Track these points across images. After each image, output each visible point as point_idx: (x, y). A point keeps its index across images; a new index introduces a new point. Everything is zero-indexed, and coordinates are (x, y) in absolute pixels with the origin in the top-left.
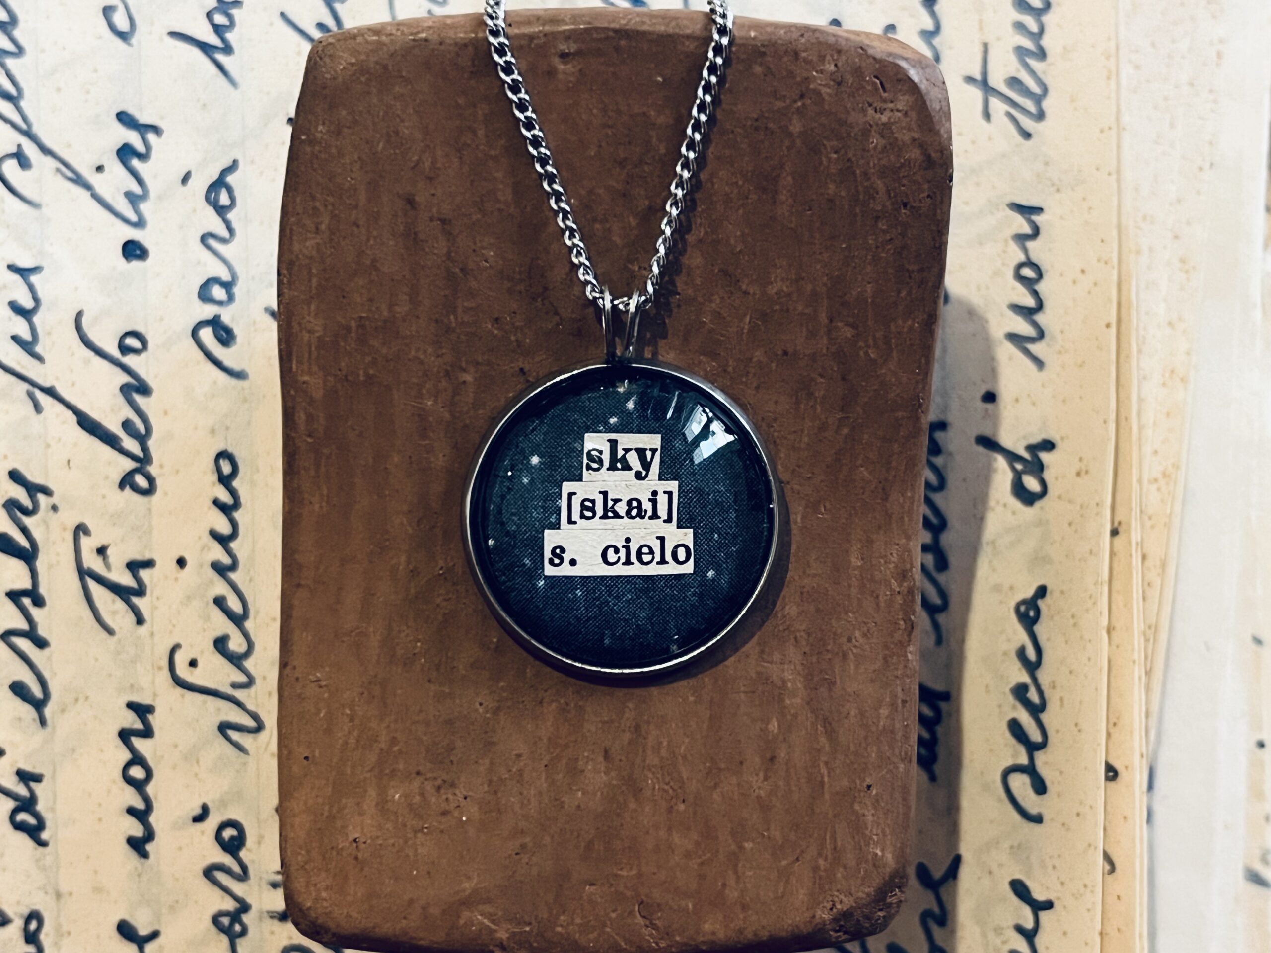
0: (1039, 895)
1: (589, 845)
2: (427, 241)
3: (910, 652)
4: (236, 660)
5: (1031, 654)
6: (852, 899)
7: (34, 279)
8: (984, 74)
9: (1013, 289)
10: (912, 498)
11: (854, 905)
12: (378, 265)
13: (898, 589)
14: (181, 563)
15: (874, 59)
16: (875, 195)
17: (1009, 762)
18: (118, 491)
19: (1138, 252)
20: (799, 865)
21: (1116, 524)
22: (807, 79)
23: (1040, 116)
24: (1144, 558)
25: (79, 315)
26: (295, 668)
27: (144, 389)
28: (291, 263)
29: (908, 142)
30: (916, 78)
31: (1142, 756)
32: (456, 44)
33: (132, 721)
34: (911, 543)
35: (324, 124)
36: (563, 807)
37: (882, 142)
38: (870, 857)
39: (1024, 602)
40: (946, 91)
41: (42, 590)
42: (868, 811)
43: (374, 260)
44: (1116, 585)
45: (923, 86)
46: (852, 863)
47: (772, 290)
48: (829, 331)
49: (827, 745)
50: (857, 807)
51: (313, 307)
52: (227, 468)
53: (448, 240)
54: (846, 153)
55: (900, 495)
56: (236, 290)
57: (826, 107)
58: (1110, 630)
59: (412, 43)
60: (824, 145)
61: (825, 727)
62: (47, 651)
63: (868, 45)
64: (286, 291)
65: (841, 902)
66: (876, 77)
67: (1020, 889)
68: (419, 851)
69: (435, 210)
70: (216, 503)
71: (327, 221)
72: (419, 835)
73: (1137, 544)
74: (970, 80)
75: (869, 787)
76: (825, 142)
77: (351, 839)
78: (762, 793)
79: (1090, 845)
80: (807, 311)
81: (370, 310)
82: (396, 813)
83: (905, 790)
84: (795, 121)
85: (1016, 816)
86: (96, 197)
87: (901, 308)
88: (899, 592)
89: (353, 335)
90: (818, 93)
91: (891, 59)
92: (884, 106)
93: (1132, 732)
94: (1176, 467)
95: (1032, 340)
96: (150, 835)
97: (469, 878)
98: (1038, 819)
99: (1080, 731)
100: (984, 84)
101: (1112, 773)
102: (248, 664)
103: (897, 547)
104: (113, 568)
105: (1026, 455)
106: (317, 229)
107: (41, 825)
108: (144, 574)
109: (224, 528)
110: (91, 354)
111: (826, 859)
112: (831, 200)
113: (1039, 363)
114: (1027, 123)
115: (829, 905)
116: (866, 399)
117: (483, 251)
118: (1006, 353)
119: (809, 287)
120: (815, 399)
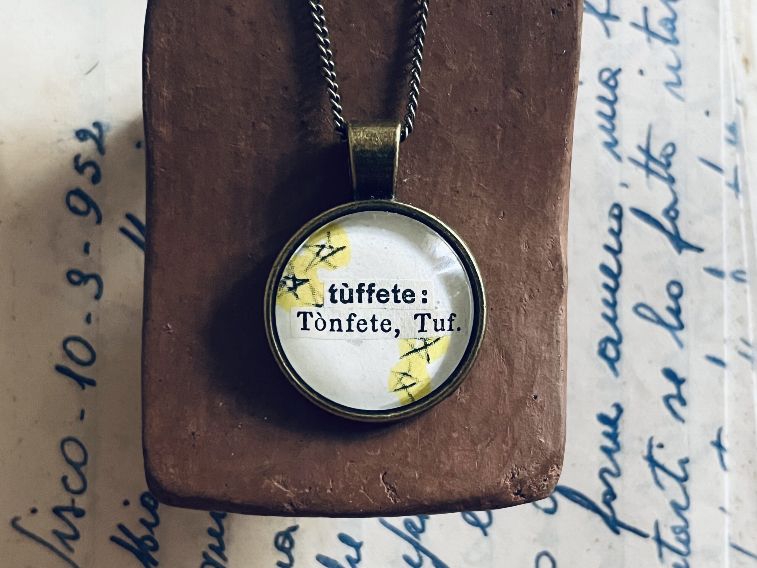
120: (496, 140)
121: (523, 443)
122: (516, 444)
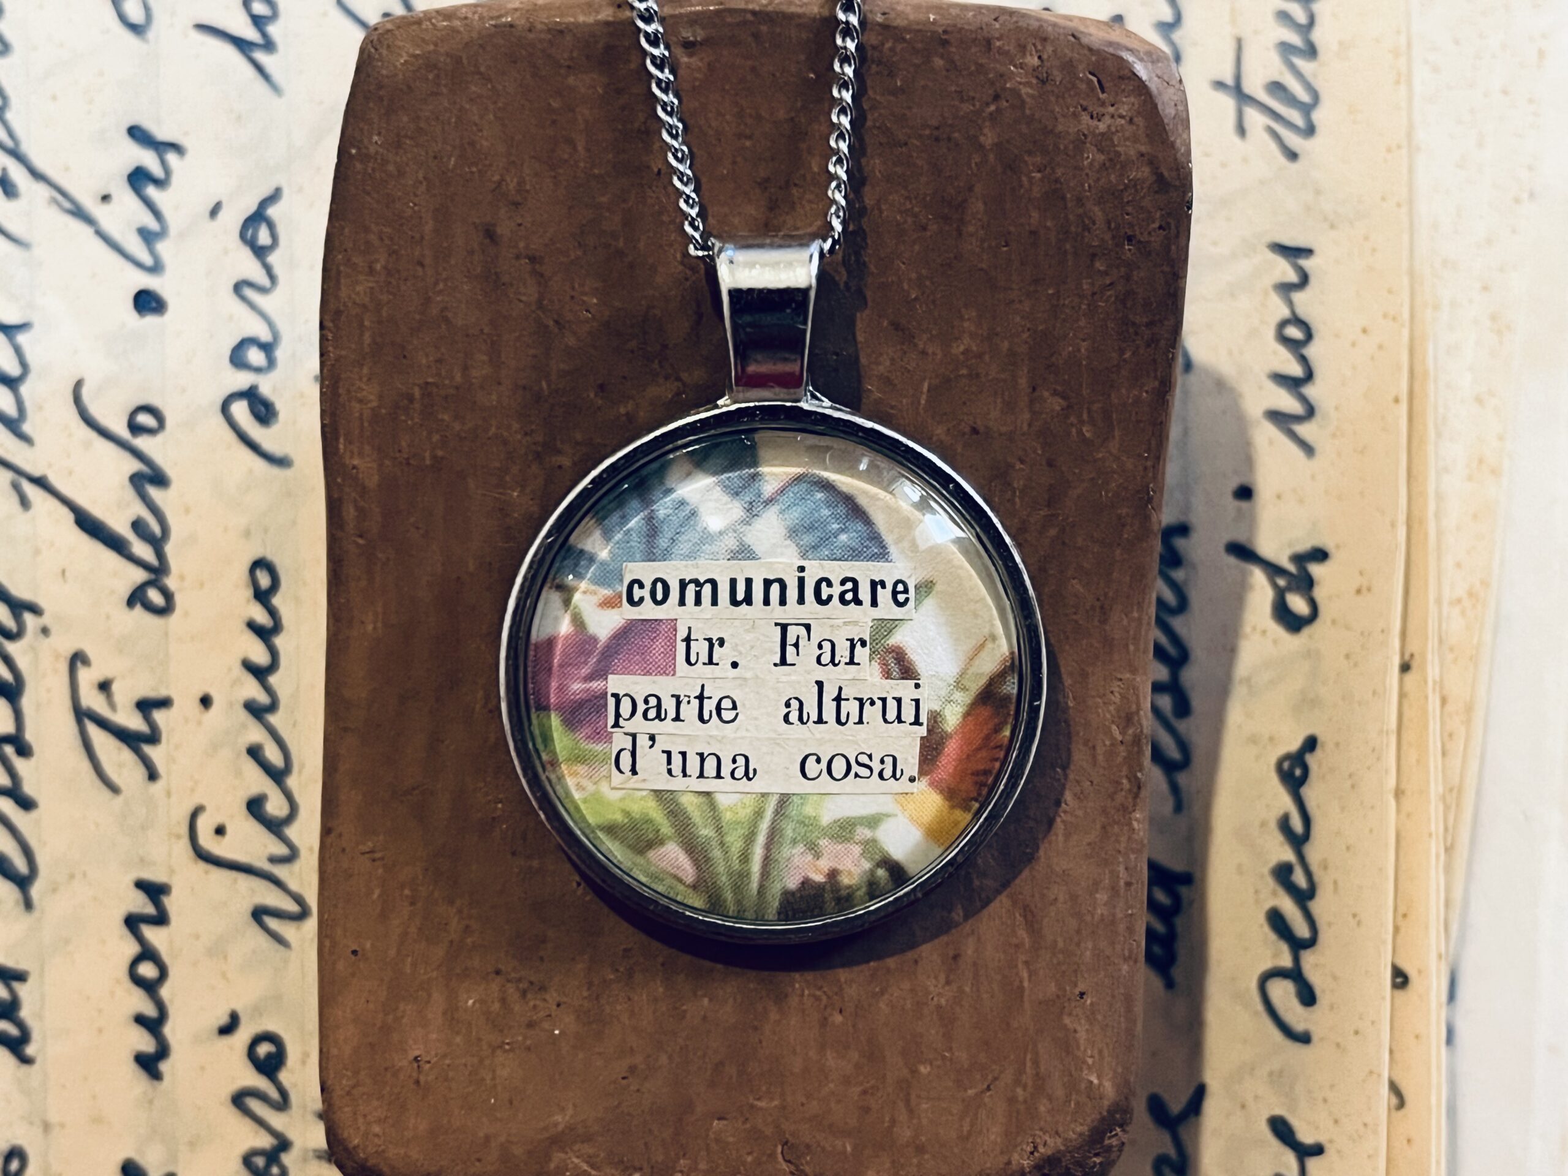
0: (1306, 1137)
1: (719, 1066)
2: (511, 285)
3: (1136, 820)
4: (275, 827)
5: (1297, 824)
6: (1059, 1141)
7: (22, 338)
8: (1238, 78)
9: (1275, 353)
10: (1140, 619)
11: (1062, 1148)
12: (450, 315)
13: (1120, 738)
14: (206, 701)
15: (1090, 49)
16: (1091, 225)
17: (1267, 965)
18: (126, 609)
19: (1436, 307)
20: (991, 1096)
21: (1407, 657)
22: (1002, 76)
23: (1310, 130)
24: (1444, 701)
25: (78, 385)
26: (340, 835)
27: (159, 479)
28: (338, 313)
29: (1134, 158)
30: (1144, 77)
31: (1440, 956)
32: (549, 30)
33: (142, 904)
34: (1138, 679)
35: (379, 134)
36: (684, 1017)
37: (1101, 157)
38: (1083, 1086)
39: (1288, 757)
40: (1184, 92)
41: (29, 736)
42: (1080, 1024)
43: (442, 311)
44: (1407, 736)
45: (1154, 85)
46: (1060, 1093)
47: (958, 349)
48: (1032, 402)
49: (1027, 940)
50: (1067, 1020)
51: (365, 371)
52: (264, 581)
53: (539, 283)
54: (1054, 172)
55: (1124, 616)
56: (280, 354)
57: (1028, 112)
58: (1399, 793)
59: (493, 29)
60: (1026, 162)
61: (1025, 917)
62: (34, 814)
63: (1082, 33)
64: (330, 349)
65: (1045, 1144)
66: (1091, 73)
67: (1281, 1129)
68: (498, 1072)
69: (522, 245)
70: (252, 626)
71: (383, 262)
72: (499, 1052)
73: (1435, 682)
74: (1219, 85)
75: (1082, 995)
76: (1026, 158)
77: (411, 1057)
78: (943, 1001)
79: (1371, 1072)
80: (1003, 376)
81: (439, 375)
82: (470, 1024)
83: (1129, 1000)
84: (986, 131)
85: (1277, 1035)
86: (101, 234)
87: (1124, 372)
88: (1122, 742)
89: (417, 406)
90: (1019, 96)
91: (1111, 50)
92: (1101, 110)
93: (1427, 927)
94: (1485, 584)
95: (1298, 419)
96: (163, 1051)
97: (563, 1109)
98: (1304, 1039)
99: (1359, 923)
100: (1238, 91)
101: (1401, 979)
102: (291, 832)
103: (1119, 683)
104: (119, 706)
105: (1291, 568)
106: (370, 267)
107: (25, 1037)
108: (159, 716)
109: (259, 655)
110: (93, 435)
111: (1024, 1090)
112: (1033, 233)
113: (1308, 449)
114: (1293, 140)
115: (1029, 1149)
116: (1079, 491)
117: (585, 298)
118: (1267, 437)
119: (1006, 345)
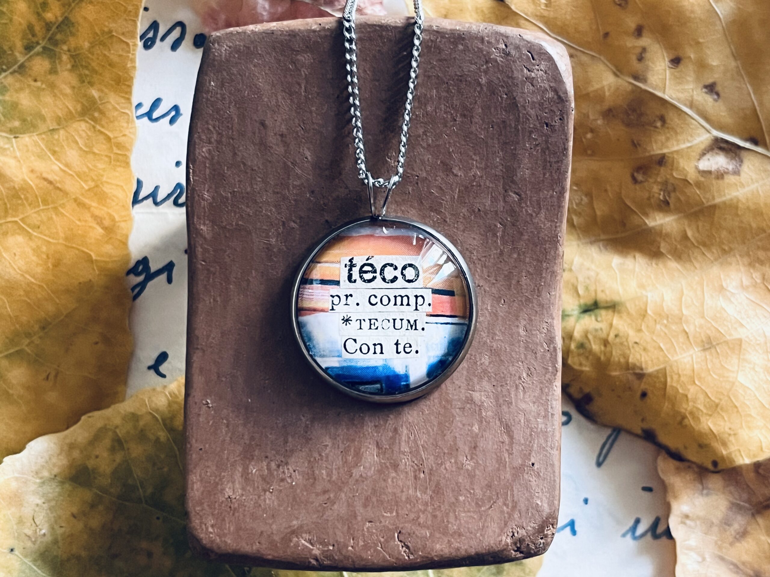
1: (368, 498)
2: (272, 147)
3: (556, 386)
6: (524, 531)
11: (525, 534)
12: (245, 161)
13: (547, 349)
15: (527, 41)
16: (529, 118)
20: (492, 510)
22: (489, 53)
26: (194, 396)
28: (194, 161)
29: (548, 88)
30: (551, 53)
32: (289, 35)
35: (214, 81)
36: (351, 476)
38: (534, 506)
42: (532, 478)
43: (242, 158)
45: (555, 57)
46: (524, 509)
47: (471, 174)
48: (505, 197)
49: (507, 440)
50: (526, 476)
51: (207, 186)
53: (284, 146)
54: (512, 95)
57: (500, 68)
59: (264, 35)
60: (500, 91)
61: (506, 429)
63: (524, 34)
65: (518, 532)
66: (528, 52)
68: (267, 503)
69: (277, 129)
71: (215, 137)
72: (268, 493)
75: (533, 464)
77: (227, 496)
78: (470, 468)
80: (491, 186)
81: (240, 187)
82: (254, 480)
83: (554, 466)
84: (482, 77)
87: (546, 184)
89: (230, 202)
90: (496, 61)
91: (536, 42)
92: (533, 68)
97: (297, 518)
106: (209, 141)
111: (508, 508)
112: (504, 122)
115: (511, 534)
116: (527, 237)
117: (305, 153)
119: (493, 172)
120: (497, 237)
121: (522, 506)
122: (516, 507)
